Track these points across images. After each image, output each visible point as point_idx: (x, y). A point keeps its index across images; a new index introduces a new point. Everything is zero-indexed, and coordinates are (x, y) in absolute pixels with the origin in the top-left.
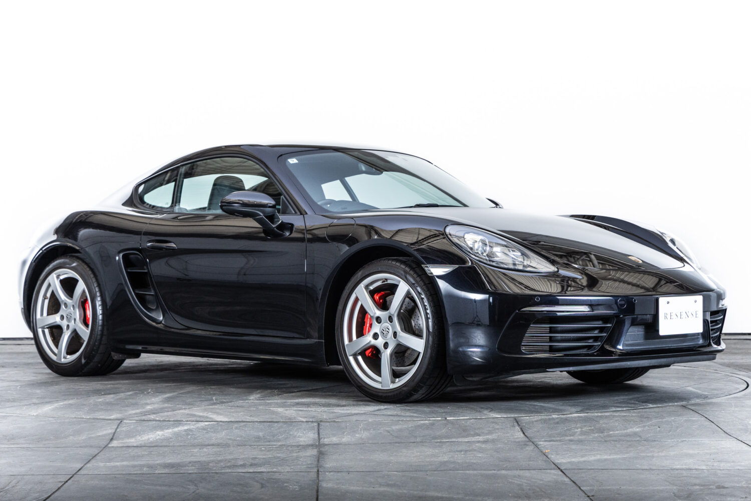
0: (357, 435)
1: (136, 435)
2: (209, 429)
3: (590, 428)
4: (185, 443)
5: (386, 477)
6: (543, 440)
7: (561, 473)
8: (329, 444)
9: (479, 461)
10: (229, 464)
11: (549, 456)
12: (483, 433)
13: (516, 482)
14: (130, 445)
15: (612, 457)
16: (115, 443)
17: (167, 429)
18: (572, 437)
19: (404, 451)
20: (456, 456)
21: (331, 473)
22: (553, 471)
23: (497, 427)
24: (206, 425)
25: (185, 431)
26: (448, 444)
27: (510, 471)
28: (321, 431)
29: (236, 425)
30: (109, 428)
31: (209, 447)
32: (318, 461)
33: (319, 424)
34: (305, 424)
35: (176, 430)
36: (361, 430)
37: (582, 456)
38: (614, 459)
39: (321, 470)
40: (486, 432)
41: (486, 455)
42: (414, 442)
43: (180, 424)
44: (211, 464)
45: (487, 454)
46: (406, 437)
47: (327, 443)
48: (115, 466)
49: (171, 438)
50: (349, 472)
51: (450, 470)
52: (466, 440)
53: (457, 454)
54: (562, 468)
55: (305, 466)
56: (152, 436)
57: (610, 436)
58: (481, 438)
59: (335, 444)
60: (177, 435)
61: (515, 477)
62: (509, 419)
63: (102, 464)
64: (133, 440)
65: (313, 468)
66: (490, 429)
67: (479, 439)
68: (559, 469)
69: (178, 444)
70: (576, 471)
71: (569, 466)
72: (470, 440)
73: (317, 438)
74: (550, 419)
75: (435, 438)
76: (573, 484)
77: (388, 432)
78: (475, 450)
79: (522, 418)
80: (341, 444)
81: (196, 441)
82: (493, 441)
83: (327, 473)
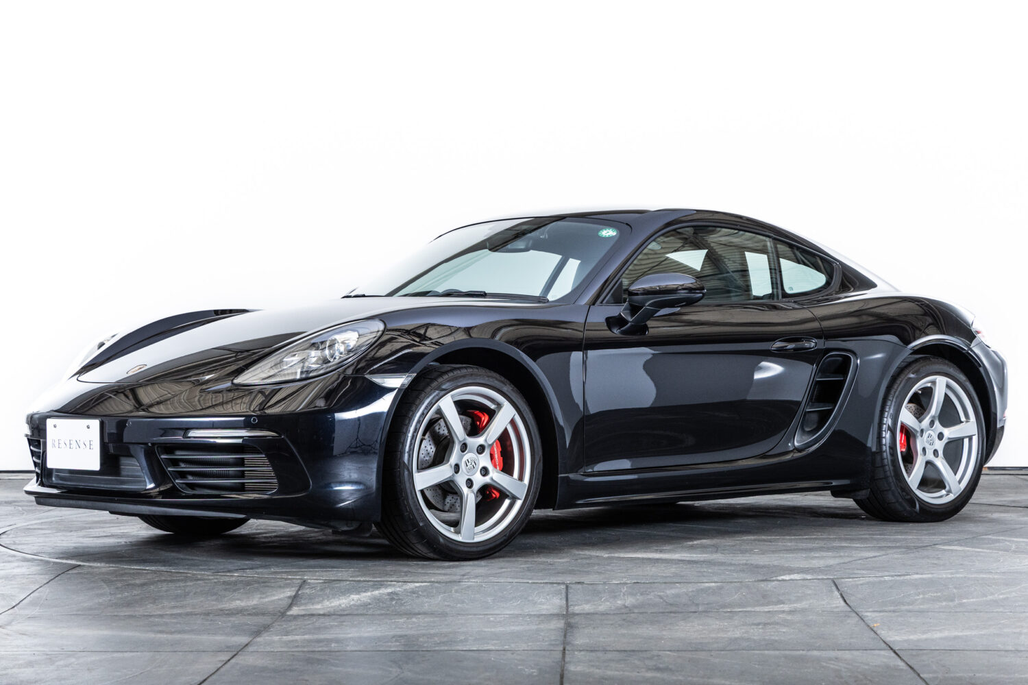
0: (619, 602)
1: (323, 600)
2: (420, 593)
3: (935, 594)
4: (388, 610)
5: (656, 658)
6: (871, 610)
7: (893, 655)
8: (581, 614)
9: (782, 638)
10: (445, 639)
11: (878, 632)
12: (789, 600)
13: (832, 666)
14: (314, 612)
15: (965, 634)
16: (295, 611)
17: (365, 592)
18: (911, 607)
19: (682, 623)
20: (752, 631)
21: (582, 653)
22: (882, 653)
23: (810, 592)
24: (416, 587)
25: (389, 594)
26: (741, 614)
27: (824, 652)
28: (570, 596)
29: (456, 588)
30: (288, 590)
31: (419, 616)
32: (565, 636)
33: (567, 587)
34: (549, 586)
35: (376, 593)
36: (624, 594)
37: (924, 633)
38: (966, 636)
39: (568, 648)
40: (794, 598)
41: (792, 630)
42: (696, 612)
43: (382, 585)
44: (421, 639)
45: (794, 628)
46: (685, 605)
47: (577, 612)
48: (292, 641)
49: (370, 604)
50: (605, 651)
51: (743, 650)
52: (766, 609)
53: (753, 629)
54: (896, 648)
55: (547, 643)
56: (344, 601)
57: (961, 605)
58: (786, 607)
59: (588, 614)
60: (378, 600)
61: (830, 659)
62: (826, 581)
63: (276, 638)
64: (319, 606)
65: (557, 645)
66: (799, 595)
67: (783, 607)
68: (892, 649)
69: (379, 612)
70: (914, 653)
71: (906, 646)
72: (771, 610)
73: (565, 606)
74: (880, 582)
75: (724, 606)
76: (909, 669)
77: (661, 597)
78: (777, 624)
79: (843, 580)
80: (596, 614)
81: (403, 608)
82: (803, 611)
83: (576, 653)
